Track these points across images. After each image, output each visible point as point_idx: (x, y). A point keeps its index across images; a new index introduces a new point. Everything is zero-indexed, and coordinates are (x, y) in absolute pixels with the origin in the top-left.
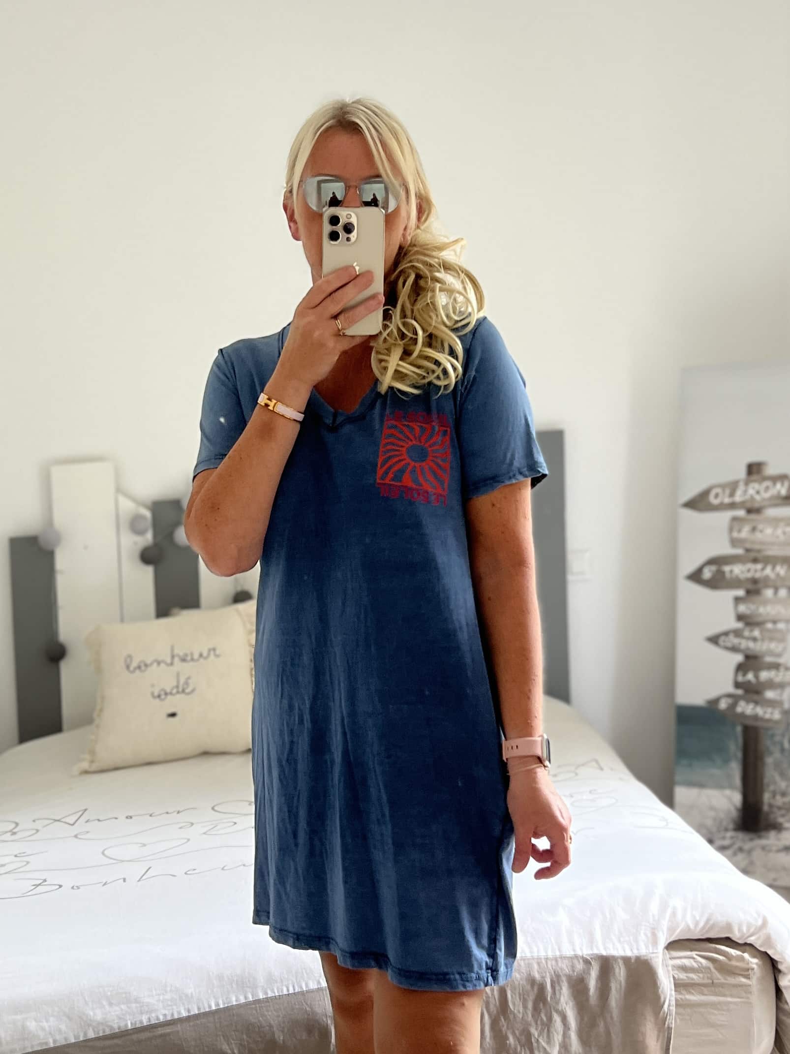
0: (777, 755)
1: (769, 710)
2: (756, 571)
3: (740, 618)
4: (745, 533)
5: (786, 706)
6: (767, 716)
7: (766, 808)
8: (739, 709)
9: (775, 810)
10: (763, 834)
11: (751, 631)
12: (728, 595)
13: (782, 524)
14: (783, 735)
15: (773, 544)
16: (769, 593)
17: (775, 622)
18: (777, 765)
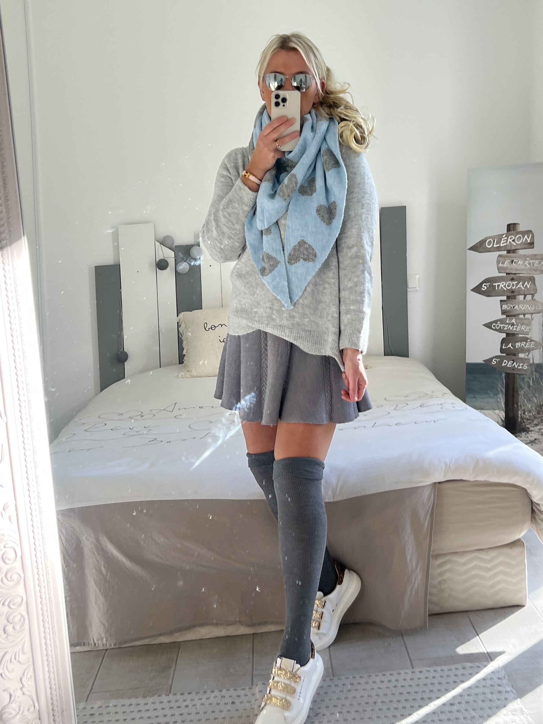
0: (526, 388)
1: (521, 364)
2: (513, 285)
3: (503, 312)
4: (507, 264)
5: (531, 362)
6: (520, 367)
7: (519, 420)
8: (503, 365)
9: (525, 421)
10: (518, 434)
11: (510, 320)
12: (497, 300)
13: (528, 259)
14: (530, 379)
15: (523, 270)
16: (521, 297)
17: (524, 315)
18: (526, 395)
